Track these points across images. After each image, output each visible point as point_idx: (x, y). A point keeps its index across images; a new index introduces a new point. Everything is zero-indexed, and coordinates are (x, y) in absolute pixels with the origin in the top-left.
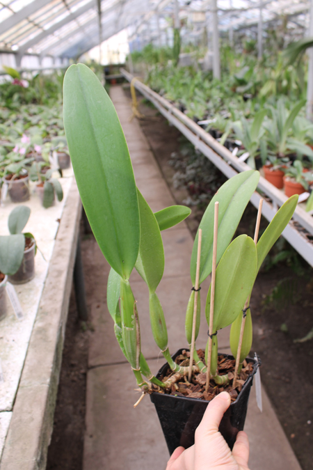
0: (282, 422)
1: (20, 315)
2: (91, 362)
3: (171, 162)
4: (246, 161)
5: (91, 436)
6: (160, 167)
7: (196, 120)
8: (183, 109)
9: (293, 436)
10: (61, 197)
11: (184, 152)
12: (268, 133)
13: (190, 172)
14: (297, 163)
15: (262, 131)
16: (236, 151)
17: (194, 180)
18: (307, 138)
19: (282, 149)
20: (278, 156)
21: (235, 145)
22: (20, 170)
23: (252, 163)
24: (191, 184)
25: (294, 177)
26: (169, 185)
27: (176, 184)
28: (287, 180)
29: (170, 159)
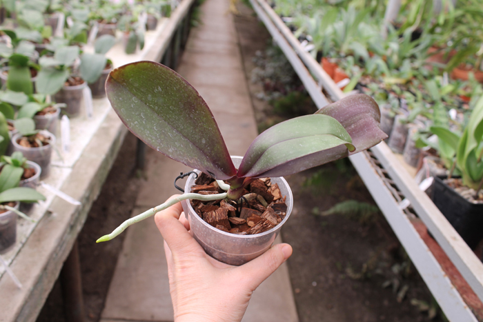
0: (292, 280)
1: (90, 115)
2: (139, 202)
3: (254, 60)
4: (310, 52)
5: (126, 255)
6: (243, 61)
7: (282, 16)
8: (273, 6)
9: (298, 291)
10: (142, 46)
11: (270, 52)
12: (335, 33)
13: (270, 70)
14: (350, 59)
15: (329, 30)
16: (304, 43)
17: (271, 78)
18: (368, 44)
19: (345, 48)
20: (338, 53)
21: (305, 39)
22: (111, 18)
23: (314, 54)
24: (268, 81)
25: (344, 69)
26: (247, 78)
27: (253, 78)
28: (338, 70)
29: (254, 55)
